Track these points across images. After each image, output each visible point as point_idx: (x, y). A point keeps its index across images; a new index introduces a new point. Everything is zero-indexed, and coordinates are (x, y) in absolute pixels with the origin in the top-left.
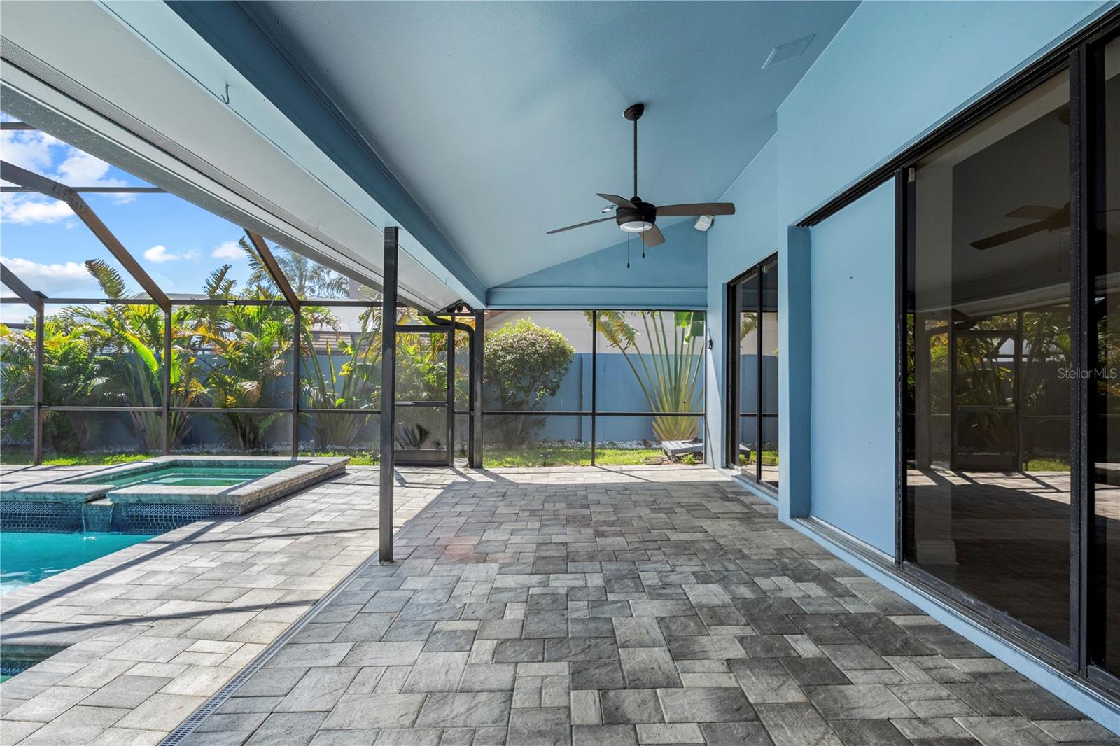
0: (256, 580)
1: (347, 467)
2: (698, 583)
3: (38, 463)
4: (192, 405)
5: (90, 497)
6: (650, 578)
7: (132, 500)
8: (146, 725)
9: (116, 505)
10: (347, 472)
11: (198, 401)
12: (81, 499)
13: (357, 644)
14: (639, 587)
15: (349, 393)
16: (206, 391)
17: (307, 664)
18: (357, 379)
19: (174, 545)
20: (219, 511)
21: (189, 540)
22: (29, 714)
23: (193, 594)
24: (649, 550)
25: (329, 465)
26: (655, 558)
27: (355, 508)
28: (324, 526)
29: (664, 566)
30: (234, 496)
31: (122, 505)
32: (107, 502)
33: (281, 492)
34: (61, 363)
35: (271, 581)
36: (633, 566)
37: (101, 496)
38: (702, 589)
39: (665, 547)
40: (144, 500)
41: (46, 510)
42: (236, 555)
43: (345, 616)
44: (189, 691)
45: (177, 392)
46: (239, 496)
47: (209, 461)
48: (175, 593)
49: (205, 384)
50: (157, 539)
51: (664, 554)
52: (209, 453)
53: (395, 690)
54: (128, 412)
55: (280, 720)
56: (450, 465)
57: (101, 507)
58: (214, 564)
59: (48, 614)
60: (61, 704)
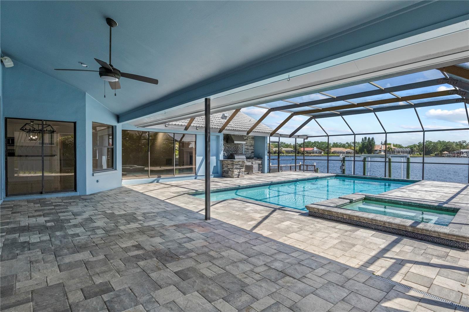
2: (78, 233)
6: (100, 232)
14: (104, 229)
24: (103, 243)
26: (99, 239)
29: (94, 237)
36: (109, 234)
38: (77, 232)
39: (93, 246)
51: (94, 242)
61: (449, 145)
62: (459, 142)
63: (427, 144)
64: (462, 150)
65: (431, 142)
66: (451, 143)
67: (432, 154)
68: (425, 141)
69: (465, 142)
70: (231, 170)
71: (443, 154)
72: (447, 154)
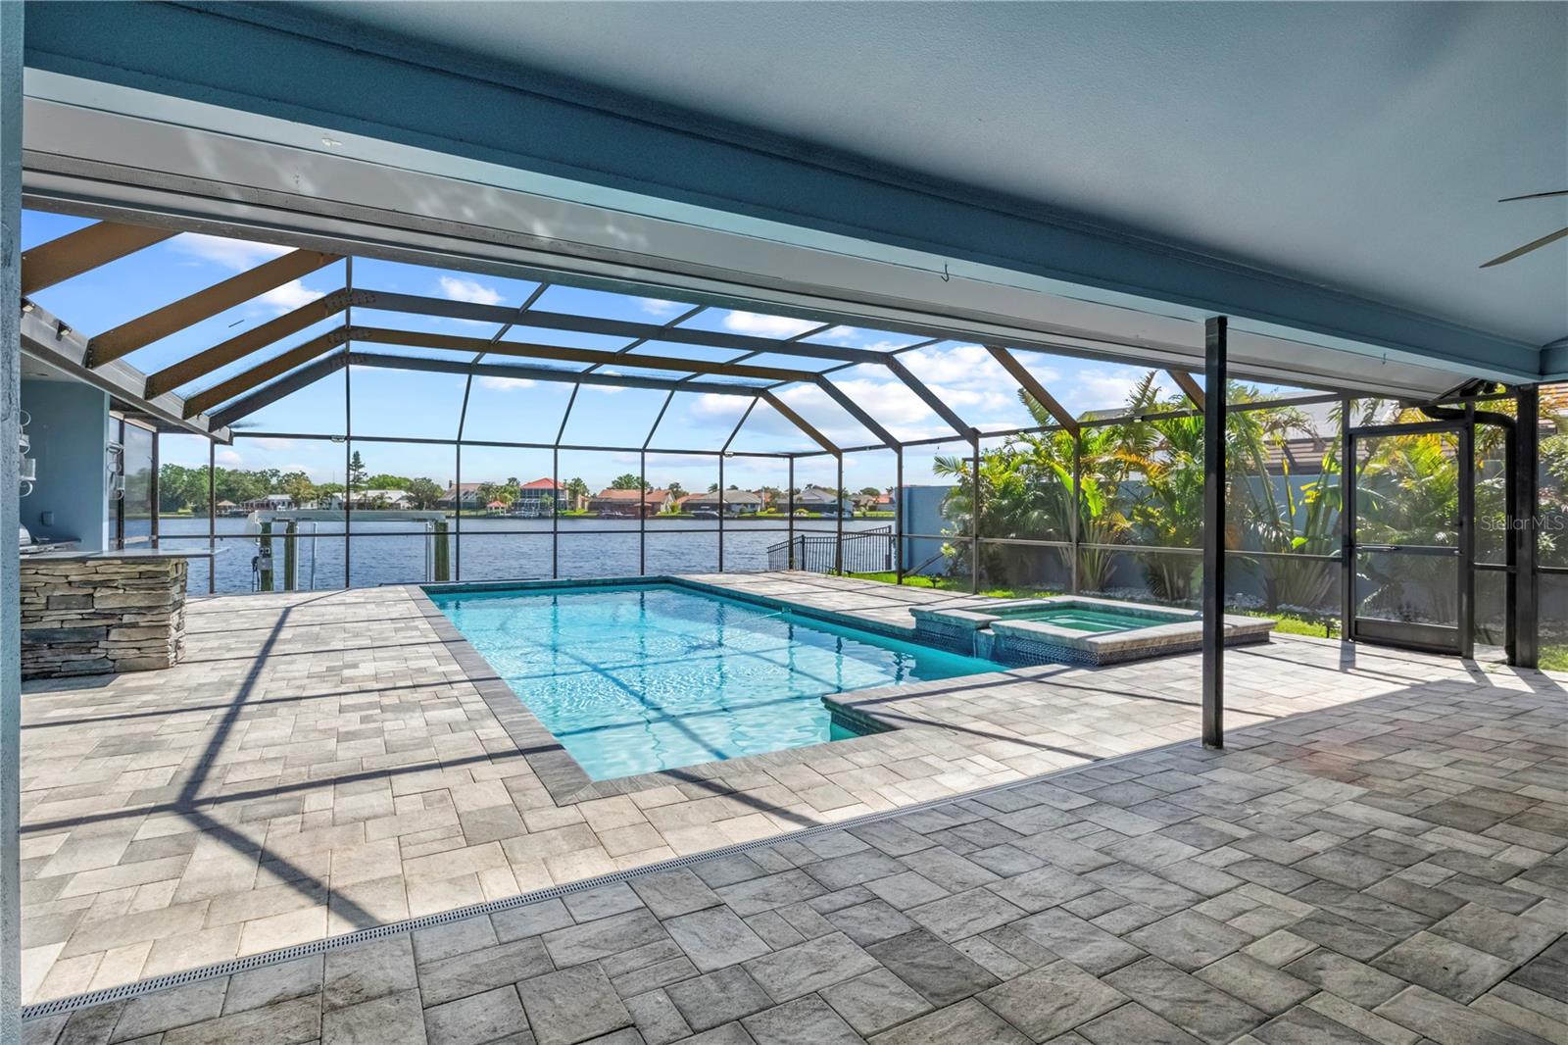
0: (1062, 725)
1: (1271, 633)
3: (976, 593)
4: (1118, 541)
5: (980, 625)
7: (1009, 633)
8: (908, 792)
9: (997, 636)
10: (1271, 640)
11: (1123, 537)
12: (973, 626)
13: (1100, 802)
15: (1315, 530)
16: (1128, 524)
17: (1042, 800)
18: (1329, 509)
19: (1021, 679)
20: (1079, 657)
21: (1036, 679)
22: (855, 759)
23: (1002, 721)
25: (1235, 627)
27: (1238, 684)
28: (1178, 694)
30: (1090, 643)
31: (1003, 636)
32: (990, 632)
33: (1156, 649)
34: (1003, 497)
35: (1074, 729)
37: (986, 625)
40: (1017, 634)
41: (950, 632)
42: (1065, 700)
43: (1113, 778)
44: (948, 784)
45: (1101, 526)
46: (1096, 644)
47: (1104, 606)
48: (991, 716)
49: (1130, 518)
50: (1012, 671)
52: (1132, 600)
53: (1094, 847)
54: (1056, 548)
55: (988, 826)
56: (1464, 653)
57: (986, 635)
58: (1039, 703)
59: (907, 708)
60: (874, 761)
61: (235, 482)
62: (261, 473)
63: (169, 476)
64: (272, 497)
65: (180, 471)
66: (241, 474)
67: (184, 508)
68: (160, 466)
69: (275, 473)
70: (126, 619)
71: (218, 508)
72: (230, 507)
